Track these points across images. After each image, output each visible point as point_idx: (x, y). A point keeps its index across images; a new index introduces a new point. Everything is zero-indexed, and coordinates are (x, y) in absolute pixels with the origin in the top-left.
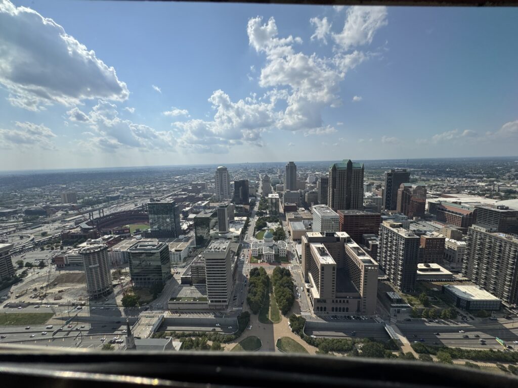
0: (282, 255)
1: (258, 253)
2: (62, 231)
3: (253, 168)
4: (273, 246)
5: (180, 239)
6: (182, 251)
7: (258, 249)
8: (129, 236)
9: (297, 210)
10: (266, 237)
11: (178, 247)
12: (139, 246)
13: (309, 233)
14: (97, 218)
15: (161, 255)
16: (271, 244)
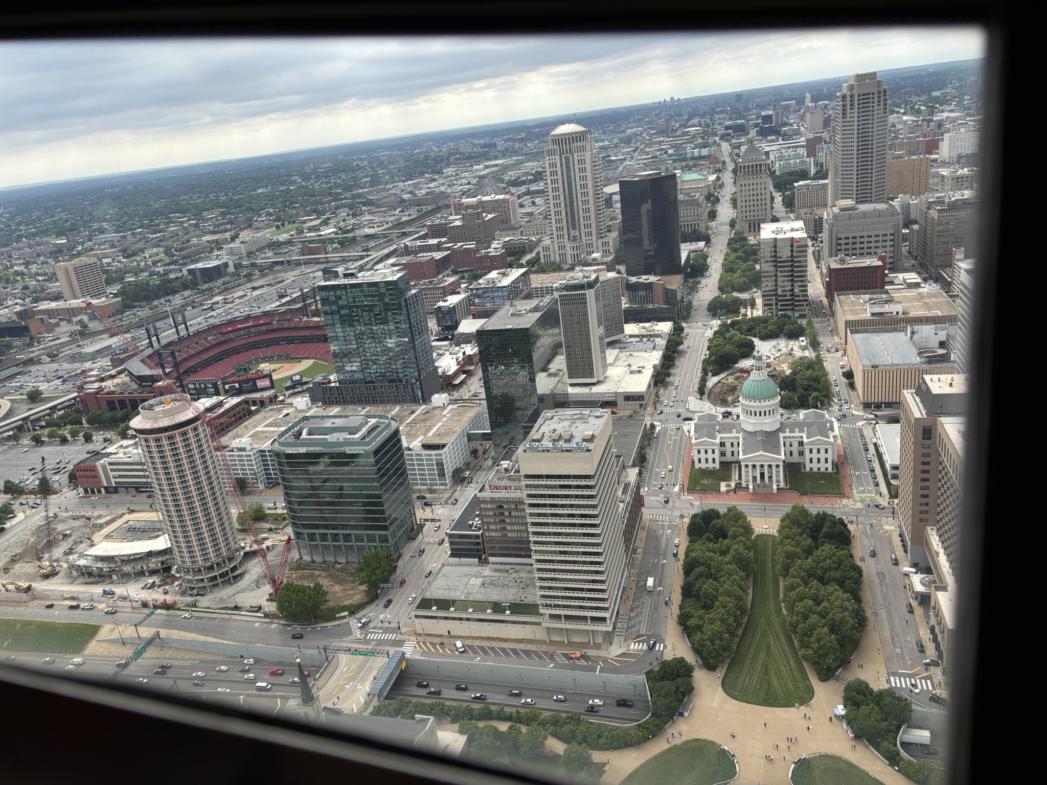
0: (815, 466)
1: (717, 456)
2: (81, 388)
3: (695, 121)
4: (781, 429)
5: (435, 408)
6: (443, 446)
7: (718, 441)
8: (273, 400)
9: (883, 284)
10: (747, 398)
11: (430, 434)
12: (305, 431)
13: (935, 377)
14: (170, 344)
15: (377, 462)
16: (769, 423)
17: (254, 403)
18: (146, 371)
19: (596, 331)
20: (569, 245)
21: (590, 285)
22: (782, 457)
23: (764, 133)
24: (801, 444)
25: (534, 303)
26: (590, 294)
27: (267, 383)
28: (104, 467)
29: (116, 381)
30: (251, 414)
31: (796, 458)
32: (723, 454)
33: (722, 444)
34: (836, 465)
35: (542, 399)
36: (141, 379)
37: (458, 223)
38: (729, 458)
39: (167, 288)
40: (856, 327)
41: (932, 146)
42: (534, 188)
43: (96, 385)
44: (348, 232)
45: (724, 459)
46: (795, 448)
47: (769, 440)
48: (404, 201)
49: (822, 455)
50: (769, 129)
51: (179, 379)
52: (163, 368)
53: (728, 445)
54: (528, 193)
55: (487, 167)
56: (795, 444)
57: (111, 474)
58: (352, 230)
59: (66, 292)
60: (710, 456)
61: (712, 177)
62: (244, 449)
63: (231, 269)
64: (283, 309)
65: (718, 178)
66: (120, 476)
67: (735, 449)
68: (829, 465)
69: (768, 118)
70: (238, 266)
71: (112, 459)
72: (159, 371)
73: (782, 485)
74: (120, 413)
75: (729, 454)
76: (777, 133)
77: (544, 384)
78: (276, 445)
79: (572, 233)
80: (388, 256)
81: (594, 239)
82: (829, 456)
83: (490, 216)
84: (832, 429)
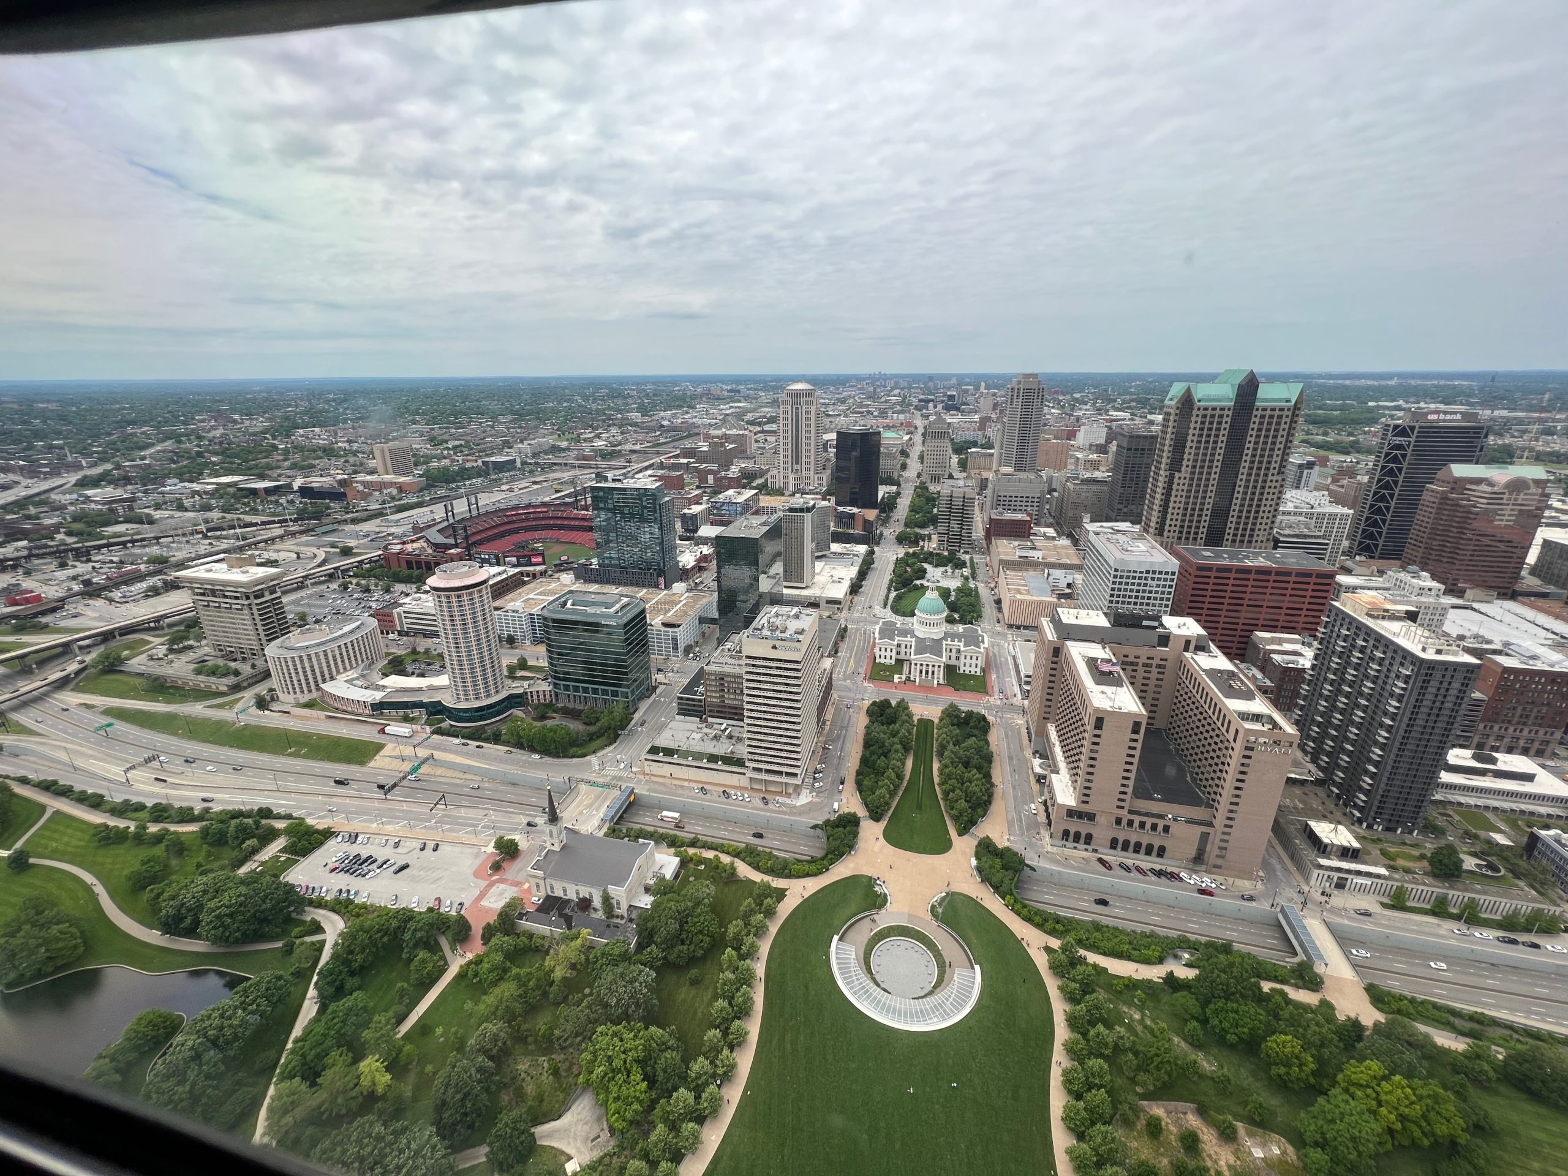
0: (967, 669)
1: (894, 654)
2: (386, 548)
3: (896, 392)
4: (945, 638)
5: (674, 594)
6: (679, 626)
7: (896, 643)
8: (543, 574)
9: (1030, 534)
10: (923, 611)
11: (669, 614)
12: (569, 603)
13: (1066, 610)
14: (463, 520)
15: (626, 633)
16: (937, 633)
17: (528, 575)
18: (440, 539)
19: (809, 546)
20: (791, 476)
21: (809, 510)
22: (944, 660)
23: (948, 408)
24: (959, 651)
25: (764, 518)
26: (808, 516)
27: (540, 559)
28: (399, 615)
29: (415, 545)
30: (524, 583)
31: (953, 662)
32: (898, 653)
33: (899, 646)
34: (983, 670)
35: (761, 596)
36: (436, 546)
37: (705, 449)
38: (902, 656)
39: (464, 474)
40: (1008, 565)
41: (1072, 435)
42: (767, 428)
43: (399, 547)
44: (616, 446)
45: (899, 657)
46: (954, 654)
47: (935, 647)
48: (663, 426)
49: (974, 662)
50: (952, 406)
51: (468, 548)
52: (456, 540)
53: (903, 646)
54: (762, 432)
55: (731, 407)
56: (954, 651)
57: (404, 620)
58: (620, 444)
59: (381, 469)
60: (888, 654)
61: (907, 437)
62: (517, 612)
63: (518, 464)
64: (558, 502)
65: (910, 439)
66: (412, 623)
67: (908, 650)
68: (978, 670)
69: (951, 397)
70: (523, 463)
71: (407, 608)
72: (452, 541)
73: (941, 682)
74: (416, 572)
75: (903, 653)
76: (958, 409)
77: (765, 584)
78: (545, 611)
79: (795, 467)
80: (646, 468)
81: (812, 473)
82: (979, 662)
83: (731, 446)
84: (983, 642)
